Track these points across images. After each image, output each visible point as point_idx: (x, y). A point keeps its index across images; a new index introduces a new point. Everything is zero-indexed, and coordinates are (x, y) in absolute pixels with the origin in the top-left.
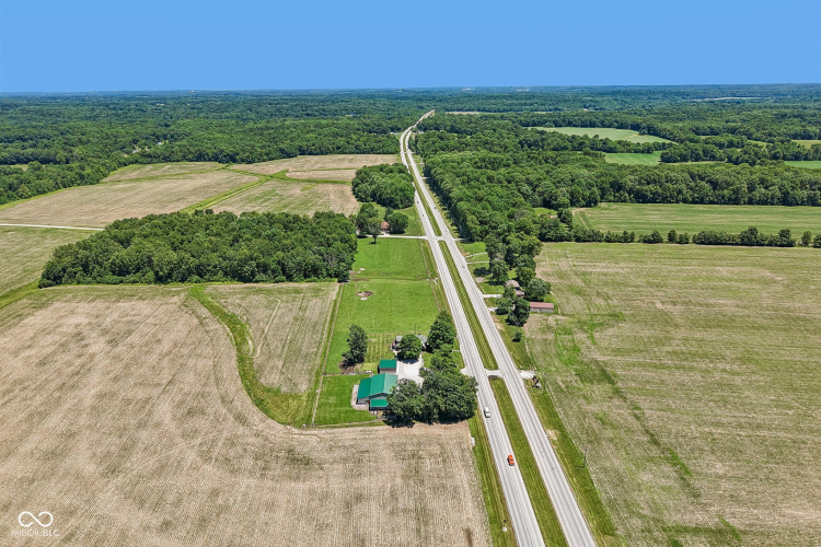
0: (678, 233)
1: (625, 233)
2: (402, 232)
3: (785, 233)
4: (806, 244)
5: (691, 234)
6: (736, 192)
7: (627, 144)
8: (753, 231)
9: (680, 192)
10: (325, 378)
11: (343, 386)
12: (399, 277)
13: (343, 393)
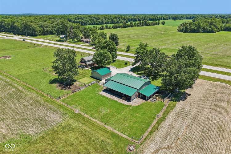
0: (108, 25)
3: (131, 23)
4: (135, 26)
5: (111, 25)
10: (64, 101)
11: (92, 98)
12: (16, 49)
13: (102, 101)
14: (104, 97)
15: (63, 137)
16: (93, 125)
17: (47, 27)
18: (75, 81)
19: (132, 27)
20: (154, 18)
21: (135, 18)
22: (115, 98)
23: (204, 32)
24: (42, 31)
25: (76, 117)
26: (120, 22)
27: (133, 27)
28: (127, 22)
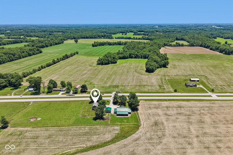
8: (54, 60)
10: (111, 123)
11: (117, 119)
14: (121, 117)
28: (41, 52)
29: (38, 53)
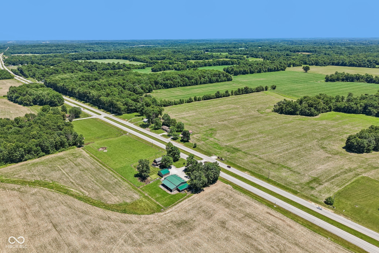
0: (198, 97)
1: (180, 100)
2: (79, 117)
3: (227, 92)
4: (232, 95)
5: (201, 97)
6: (196, 80)
7: (133, 65)
8: (218, 92)
9: (178, 82)
10: (141, 189)
11: (155, 188)
12: (108, 137)
13: (159, 191)
14: (161, 188)
15: (140, 204)
16: (151, 201)
17: (132, 106)
18: (148, 176)
19: (227, 96)
20: (275, 68)
21: (245, 70)
22: (166, 190)
23: (302, 115)
24: (126, 110)
25: (146, 197)
26: (220, 80)
27: (229, 96)
28: (230, 80)
29: (225, 81)
